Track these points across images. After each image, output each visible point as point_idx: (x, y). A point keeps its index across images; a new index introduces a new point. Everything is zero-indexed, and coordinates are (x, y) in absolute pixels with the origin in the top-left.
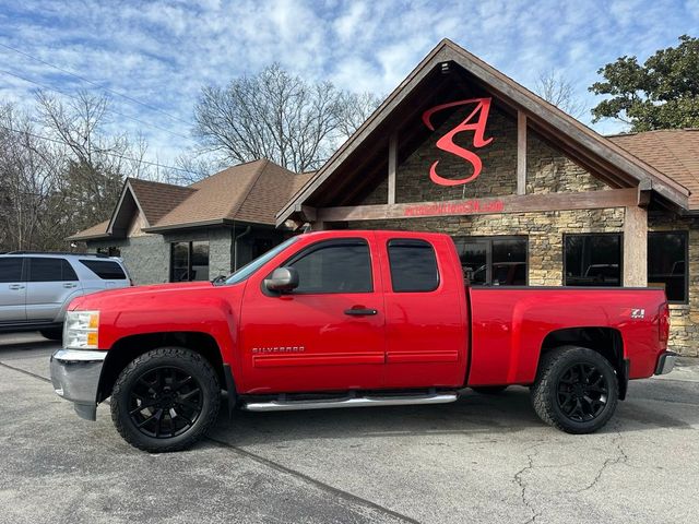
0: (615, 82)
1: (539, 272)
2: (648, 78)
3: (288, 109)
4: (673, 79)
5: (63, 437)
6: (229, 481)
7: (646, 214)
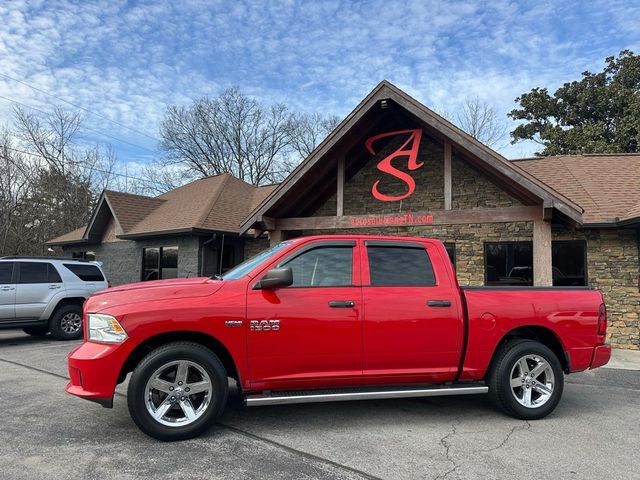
0: (529, 109)
1: (464, 274)
2: (557, 107)
3: (245, 127)
4: (578, 107)
5: (68, 416)
6: (214, 447)
7: (550, 227)
